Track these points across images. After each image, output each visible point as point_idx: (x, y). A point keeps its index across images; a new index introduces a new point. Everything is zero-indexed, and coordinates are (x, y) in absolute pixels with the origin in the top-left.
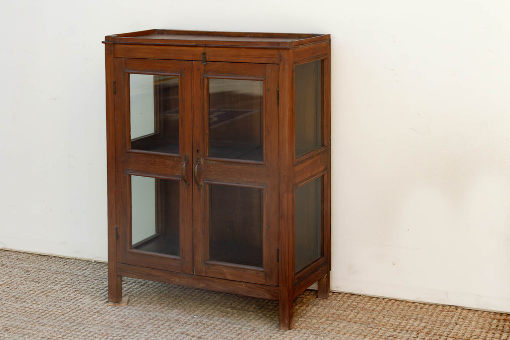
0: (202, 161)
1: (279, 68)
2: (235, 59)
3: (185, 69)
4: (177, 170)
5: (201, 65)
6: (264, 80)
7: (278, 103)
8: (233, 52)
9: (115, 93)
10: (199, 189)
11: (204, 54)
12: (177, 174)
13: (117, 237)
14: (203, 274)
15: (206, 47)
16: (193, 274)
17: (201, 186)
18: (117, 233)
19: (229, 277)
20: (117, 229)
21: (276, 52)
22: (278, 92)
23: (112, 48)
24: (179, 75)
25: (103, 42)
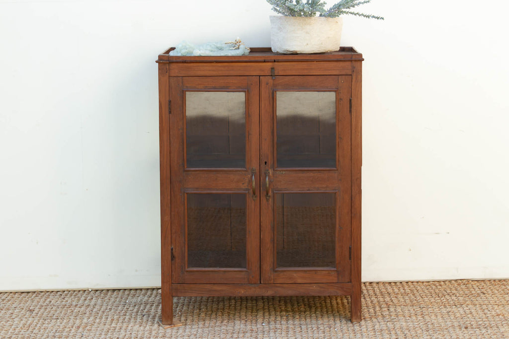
0: (271, 172)
1: (352, 79)
2: (306, 72)
3: (252, 84)
4: (243, 184)
5: (270, 80)
6: (336, 91)
7: (350, 111)
8: (304, 65)
9: (170, 112)
10: (267, 200)
11: (273, 69)
12: (244, 187)
13: (173, 257)
14: (272, 282)
15: (275, 61)
16: (260, 283)
17: (270, 197)
18: (172, 253)
19: (299, 281)
20: (172, 249)
21: (348, 63)
22: (350, 100)
23: (168, 67)
24: (247, 90)
25: (157, 62)
